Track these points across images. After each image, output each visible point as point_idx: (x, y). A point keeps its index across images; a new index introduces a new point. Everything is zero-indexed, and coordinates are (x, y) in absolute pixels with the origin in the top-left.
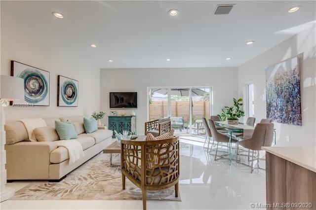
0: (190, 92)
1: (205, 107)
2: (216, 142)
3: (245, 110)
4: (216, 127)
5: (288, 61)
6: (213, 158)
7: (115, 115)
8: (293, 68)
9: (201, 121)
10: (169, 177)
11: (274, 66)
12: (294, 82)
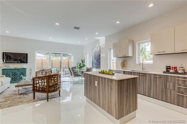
0: (62, 55)
1: (69, 63)
2: (74, 77)
3: (86, 64)
4: (74, 71)
5: (97, 47)
6: (73, 84)
7: (8, 68)
8: (98, 50)
9: (68, 70)
10: (57, 87)
11: (94, 48)
12: (99, 55)
